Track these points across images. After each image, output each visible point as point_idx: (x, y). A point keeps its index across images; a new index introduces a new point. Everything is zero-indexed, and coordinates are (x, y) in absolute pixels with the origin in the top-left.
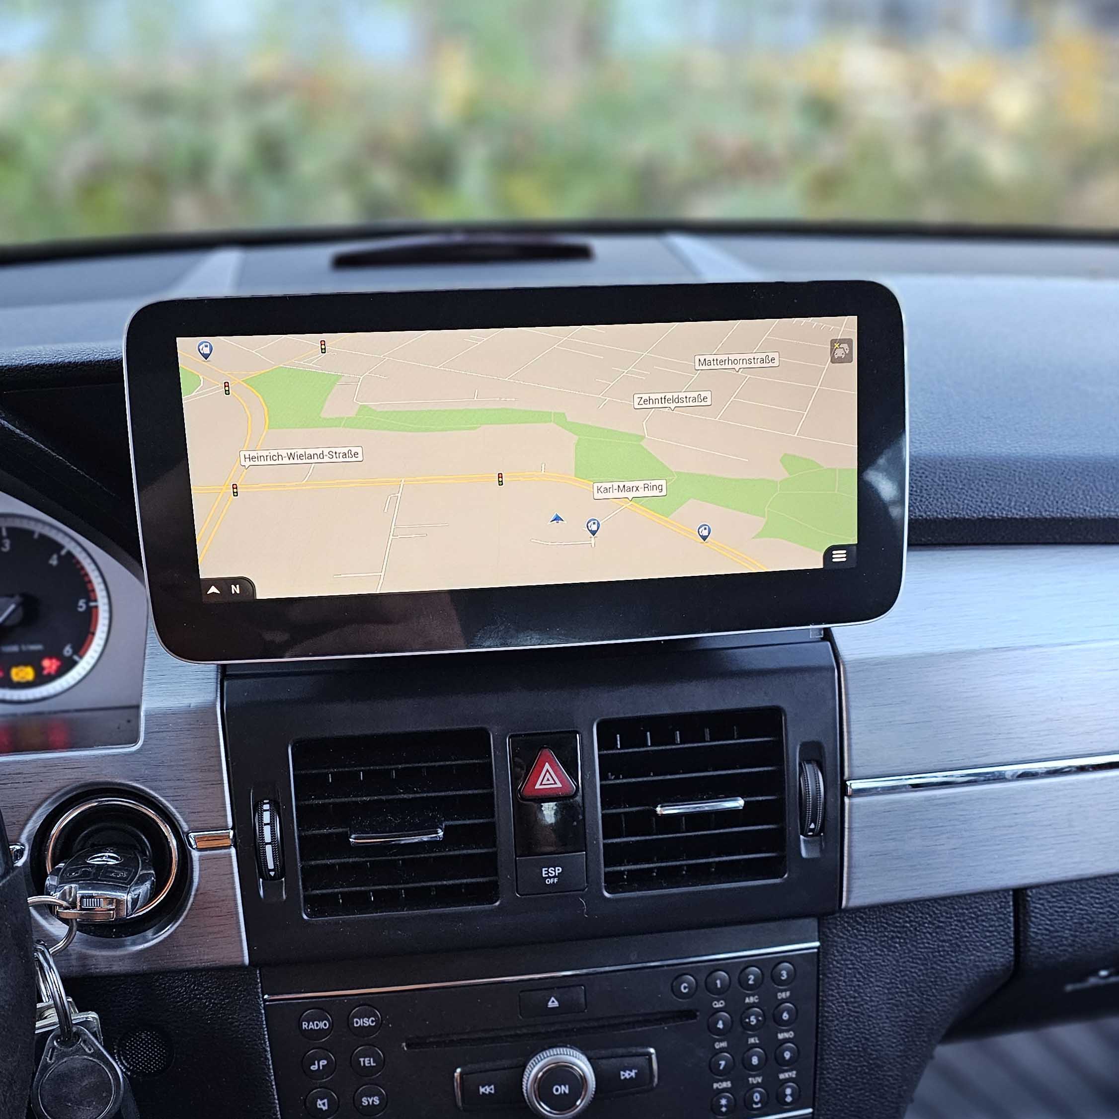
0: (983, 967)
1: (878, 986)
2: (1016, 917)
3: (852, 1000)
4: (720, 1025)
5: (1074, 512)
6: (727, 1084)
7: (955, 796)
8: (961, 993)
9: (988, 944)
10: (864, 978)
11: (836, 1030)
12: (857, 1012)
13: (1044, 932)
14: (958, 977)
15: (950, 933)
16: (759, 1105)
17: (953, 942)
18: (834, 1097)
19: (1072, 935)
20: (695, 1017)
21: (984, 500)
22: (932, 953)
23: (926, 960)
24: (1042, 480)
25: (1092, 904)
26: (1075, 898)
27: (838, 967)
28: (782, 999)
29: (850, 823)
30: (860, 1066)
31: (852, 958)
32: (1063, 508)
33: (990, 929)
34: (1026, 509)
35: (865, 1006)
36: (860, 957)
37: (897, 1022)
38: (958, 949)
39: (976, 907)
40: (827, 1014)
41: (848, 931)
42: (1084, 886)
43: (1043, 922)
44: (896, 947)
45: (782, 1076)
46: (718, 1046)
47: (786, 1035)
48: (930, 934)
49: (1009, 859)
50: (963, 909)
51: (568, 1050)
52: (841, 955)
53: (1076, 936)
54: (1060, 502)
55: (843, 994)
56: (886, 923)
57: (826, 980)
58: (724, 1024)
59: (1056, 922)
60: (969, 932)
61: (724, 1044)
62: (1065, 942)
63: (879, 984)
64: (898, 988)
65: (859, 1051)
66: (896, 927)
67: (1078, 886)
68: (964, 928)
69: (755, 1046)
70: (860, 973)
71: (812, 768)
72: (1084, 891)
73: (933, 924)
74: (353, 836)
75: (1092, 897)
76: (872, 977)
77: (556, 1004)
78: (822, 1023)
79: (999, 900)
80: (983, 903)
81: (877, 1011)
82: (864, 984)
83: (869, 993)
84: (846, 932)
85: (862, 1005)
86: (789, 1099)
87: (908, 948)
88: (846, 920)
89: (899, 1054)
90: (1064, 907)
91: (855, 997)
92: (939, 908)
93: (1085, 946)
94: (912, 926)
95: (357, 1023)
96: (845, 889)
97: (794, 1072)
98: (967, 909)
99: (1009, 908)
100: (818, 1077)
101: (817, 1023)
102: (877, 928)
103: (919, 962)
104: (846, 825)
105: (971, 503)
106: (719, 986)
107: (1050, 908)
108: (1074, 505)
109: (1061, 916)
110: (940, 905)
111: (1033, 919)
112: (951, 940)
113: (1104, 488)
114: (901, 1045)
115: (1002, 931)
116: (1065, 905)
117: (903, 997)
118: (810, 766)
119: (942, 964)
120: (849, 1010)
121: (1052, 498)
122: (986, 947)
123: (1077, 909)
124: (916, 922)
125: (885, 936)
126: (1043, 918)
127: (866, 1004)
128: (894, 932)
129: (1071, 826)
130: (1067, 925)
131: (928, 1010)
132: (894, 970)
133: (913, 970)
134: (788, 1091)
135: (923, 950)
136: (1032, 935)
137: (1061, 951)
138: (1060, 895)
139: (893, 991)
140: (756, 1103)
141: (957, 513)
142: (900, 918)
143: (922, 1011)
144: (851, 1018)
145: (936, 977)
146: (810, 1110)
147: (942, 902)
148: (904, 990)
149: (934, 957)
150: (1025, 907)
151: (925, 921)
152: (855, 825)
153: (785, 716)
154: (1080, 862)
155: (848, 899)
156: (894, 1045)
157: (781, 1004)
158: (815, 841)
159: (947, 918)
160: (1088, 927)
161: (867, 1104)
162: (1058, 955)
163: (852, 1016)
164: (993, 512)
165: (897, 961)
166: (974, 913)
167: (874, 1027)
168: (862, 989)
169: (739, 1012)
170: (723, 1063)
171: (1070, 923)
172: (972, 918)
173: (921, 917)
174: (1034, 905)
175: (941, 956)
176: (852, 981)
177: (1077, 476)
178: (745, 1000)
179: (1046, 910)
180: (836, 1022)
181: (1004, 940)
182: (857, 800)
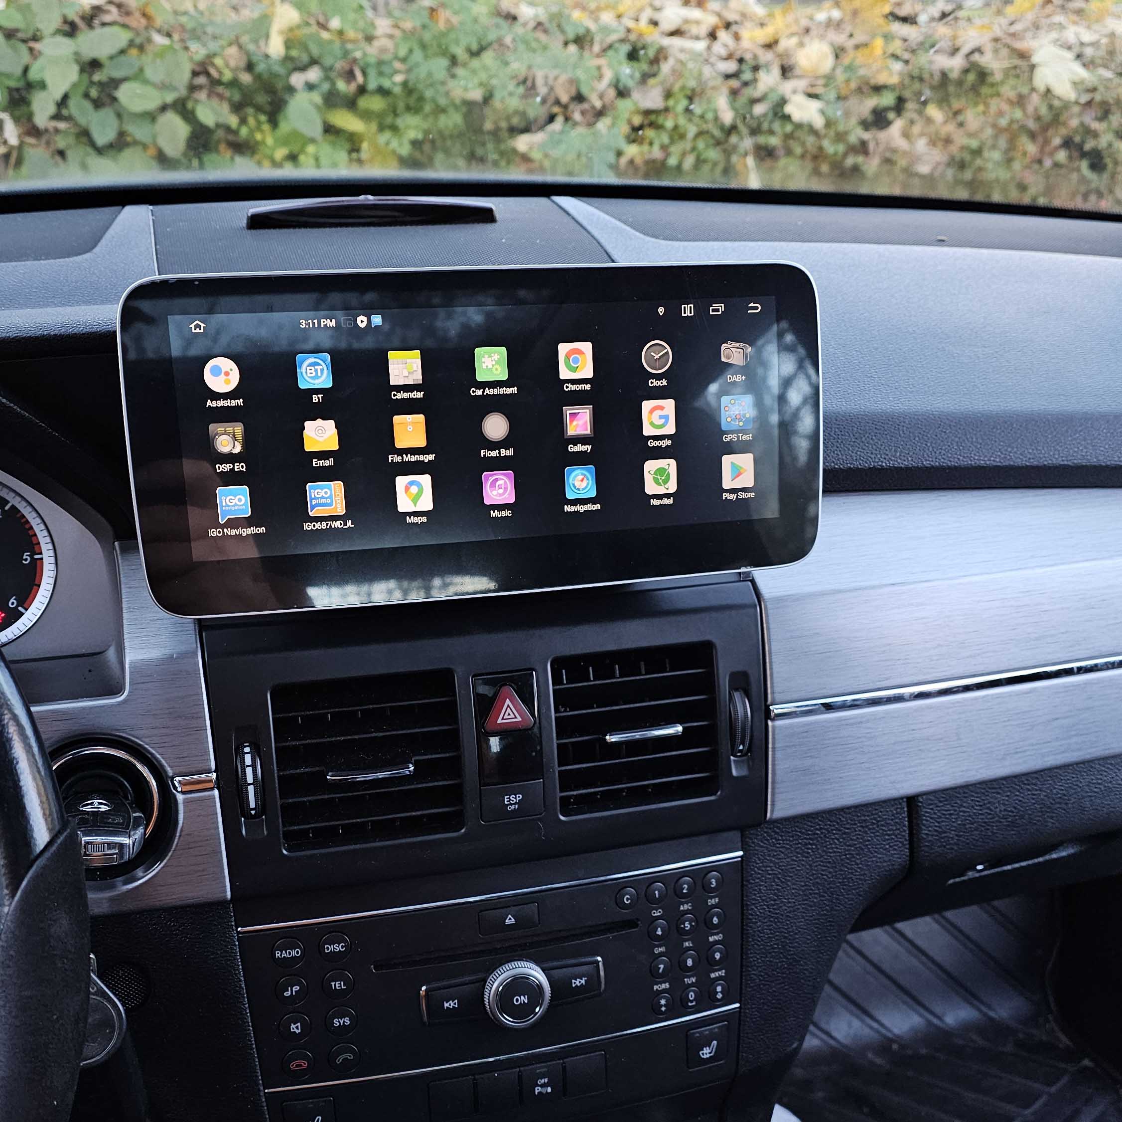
0: (884, 867)
1: (793, 889)
2: (910, 822)
3: (772, 902)
4: (659, 932)
5: (950, 461)
6: (665, 986)
7: (862, 716)
8: (864, 890)
9: (887, 846)
10: (782, 882)
11: (759, 931)
12: (777, 914)
13: (935, 833)
14: (862, 877)
15: (855, 838)
16: (694, 1003)
17: (858, 846)
18: (758, 992)
19: (957, 835)
20: (637, 926)
21: (874, 452)
22: (840, 856)
23: (835, 863)
24: (922, 432)
25: (973, 807)
26: (959, 802)
27: (759, 874)
28: (712, 905)
29: (774, 744)
30: (780, 962)
31: (772, 865)
32: (940, 457)
33: (889, 832)
34: (910, 459)
35: (784, 908)
36: (778, 863)
37: (811, 921)
38: (862, 852)
39: (876, 814)
40: (751, 917)
41: (767, 840)
42: (966, 791)
43: (932, 824)
44: (808, 853)
45: (713, 975)
46: (657, 951)
47: (716, 938)
48: (838, 840)
49: (908, 770)
50: (865, 816)
51: (525, 963)
52: (762, 863)
53: (961, 836)
54: (938, 452)
55: (764, 898)
56: (800, 832)
57: (749, 886)
58: (662, 931)
59: (943, 824)
60: (870, 837)
61: (662, 949)
62: (951, 842)
63: (794, 887)
64: (811, 890)
65: (779, 948)
66: (809, 835)
67: (961, 791)
68: (866, 832)
69: (689, 949)
70: (779, 878)
71: (739, 696)
72: (966, 795)
73: (840, 830)
74: (330, 774)
75: (972, 800)
76: (789, 881)
77: (513, 921)
78: (747, 925)
79: (896, 807)
80: (882, 810)
81: (794, 911)
82: (783, 888)
83: (787, 895)
84: (766, 842)
85: (781, 907)
86: (719, 996)
87: (819, 854)
88: (765, 830)
89: (812, 949)
90: (949, 810)
91: (775, 900)
92: (845, 815)
93: (968, 844)
94: (822, 833)
95: (328, 948)
96: (769, 803)
97: (724, 971)
98: (868, 816)
99: (904, 813)
100: (744, 974)
101: (743, 925)
102: (793, 837)
103: (828, 865)
104: (770, 746)
105: (862, 455)
106: (657, 896)
107: (939, 811)
108: (950, 455)
109: (948, 819)
110: (845, 813)
111: (924, 822)
112: (855, 844)
113: (974, 440)
114: (815, 941)
115: (899, 834)
116: (951, 808)
117: (816, 898)
118: (738, 693)
119: (849, 866)
120: (770, 911)
121: (931, 449)
122: (886, 849)
123: (961, 811)
124: (825, 829)
125: (800, 843)
126: (931, 821)
127: (785, 905)
128: (805, 838)
129: (959, 739)
130: (952, 826)
131: (837, 908)
132: (807, 873)
133: (823, 873)
134: (719, 989)
135: (832, 855)
136: (925, 837)
137: (948, 849)
138: (946, 800)
139: (807, 892)
140: (692, 1001)
141: (851, 464)
142: (812, 827)
143: (832, 909)
144: (772, 919)
145: (844, 879)
146: (737, 1005)
147: (847, 811)
148: (817, 891)
149: (842, 860)
150: (917, 812)
151: (833, 828)
152: (777, 745)
153: (716, 649)
154: (967, 771)
155: (772, 811)
156: (808, 942)
157: (711, 910)
158: (743, 762)
159: (852, 824)
160: (970, 828)
161: (787, 997)
162: (947, 853)
163: (772, 917)
164: (882, 462)
165: (810, 865)
166: (875, 819)
167: (792, 926)
168: (781, 892)
169: (674, 919)
170: (662, 966)
171: (955, 824)
172: (874, 824)
173: (830, 825)
174: (925, 810)
175: (848, 859)
176: (772, 885)
177: (951, 428)
178: (680, 907)
179: (935, 813)
180: (759, 924)
181: (900, 842)
182: (779, 723)
